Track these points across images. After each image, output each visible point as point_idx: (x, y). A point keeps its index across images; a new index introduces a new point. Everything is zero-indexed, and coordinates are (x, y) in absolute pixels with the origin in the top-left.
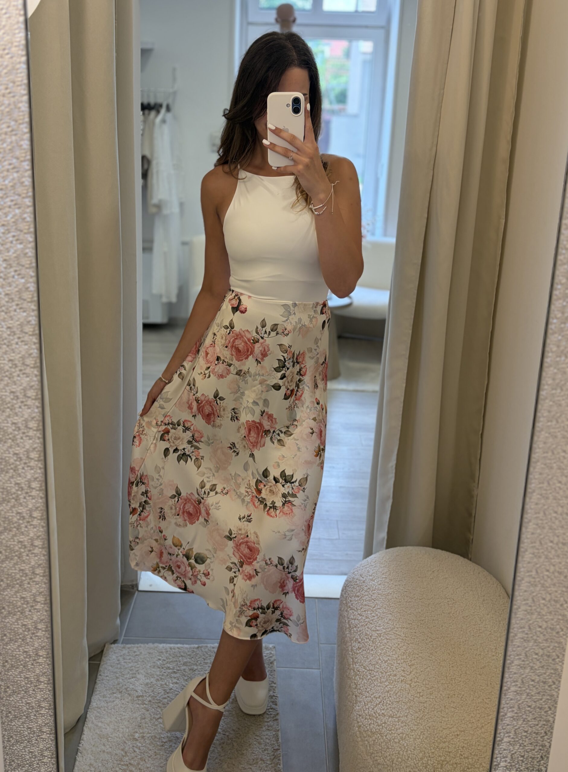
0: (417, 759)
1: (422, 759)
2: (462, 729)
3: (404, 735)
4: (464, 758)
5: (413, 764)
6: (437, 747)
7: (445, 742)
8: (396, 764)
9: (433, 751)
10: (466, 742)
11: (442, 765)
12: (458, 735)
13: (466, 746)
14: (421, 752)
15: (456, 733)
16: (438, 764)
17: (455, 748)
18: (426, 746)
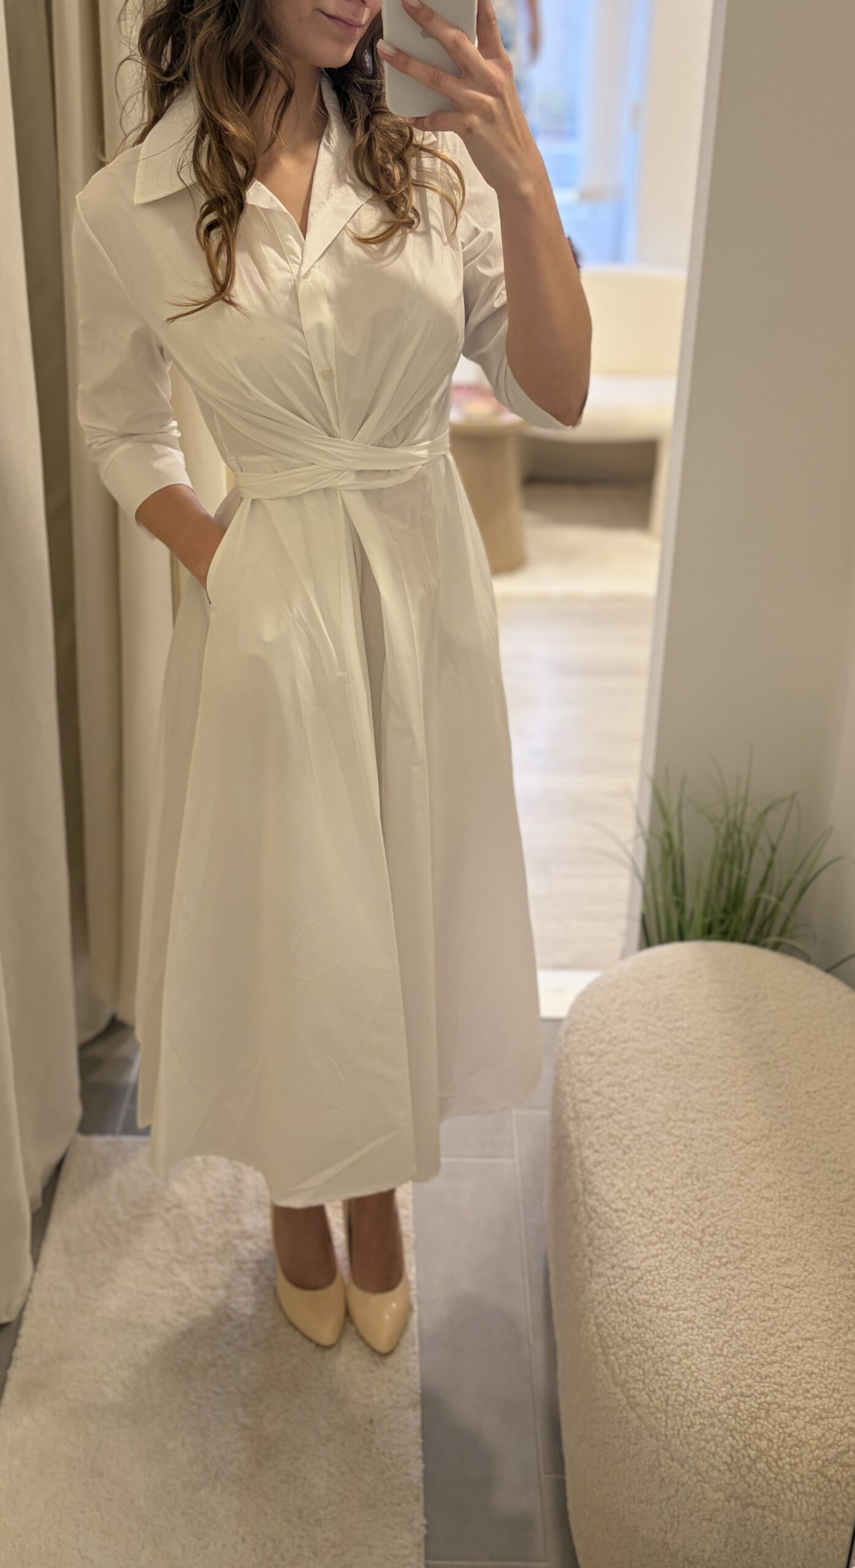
0: (717, 1399)
1: (726, 1399)
2: (808, 1335)
3: (690, 1347)
4: (815, 1396)
5: (707, 1408)
6: (758, 1373)
7: (773, 1362)
8: (673, 1407)
9: (750, 1381)
10: (816, 1362)
11: (768, 1411)
12: (799, 1348)
13: (816, 1371)
14: (725, 1383)
15: (795, 1344)
16: (759, 1409)
17: (794, 1375)
18: (735, 1373)
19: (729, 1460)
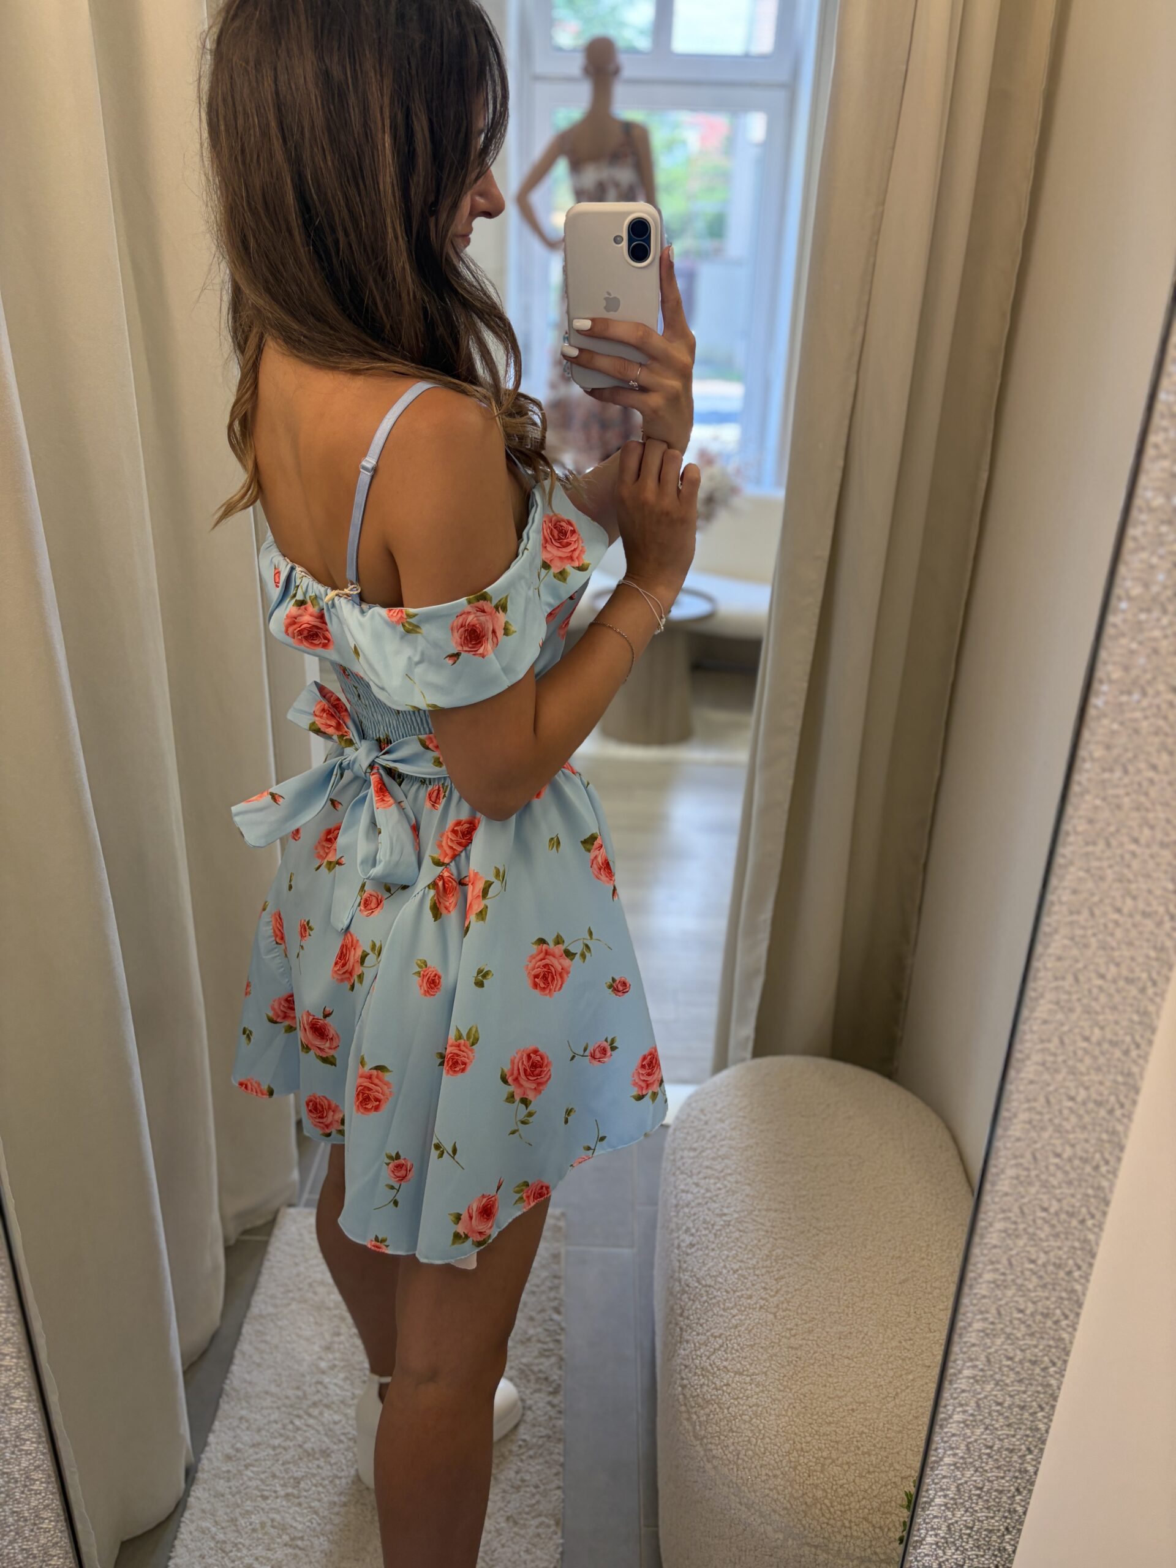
0: (780, 1453)
1: (789, 1453)
2: (861, 1400)
3: (760, 1409)
4: (863, 1453)
5: (772, 1462)
6: (817, 1432)
7: (830, 1423)
8: (744, 1460)
9: (809, 1439)
10: (867, 1423)
11: (823, 1465)
12: (853, 1410)
13: (867, 1431)
14: (788, 1440)
15: (850, 1407)
16: (816, 1464)
17: (847, 1434)
18: (797, 1431)
19: (789, 1506)
